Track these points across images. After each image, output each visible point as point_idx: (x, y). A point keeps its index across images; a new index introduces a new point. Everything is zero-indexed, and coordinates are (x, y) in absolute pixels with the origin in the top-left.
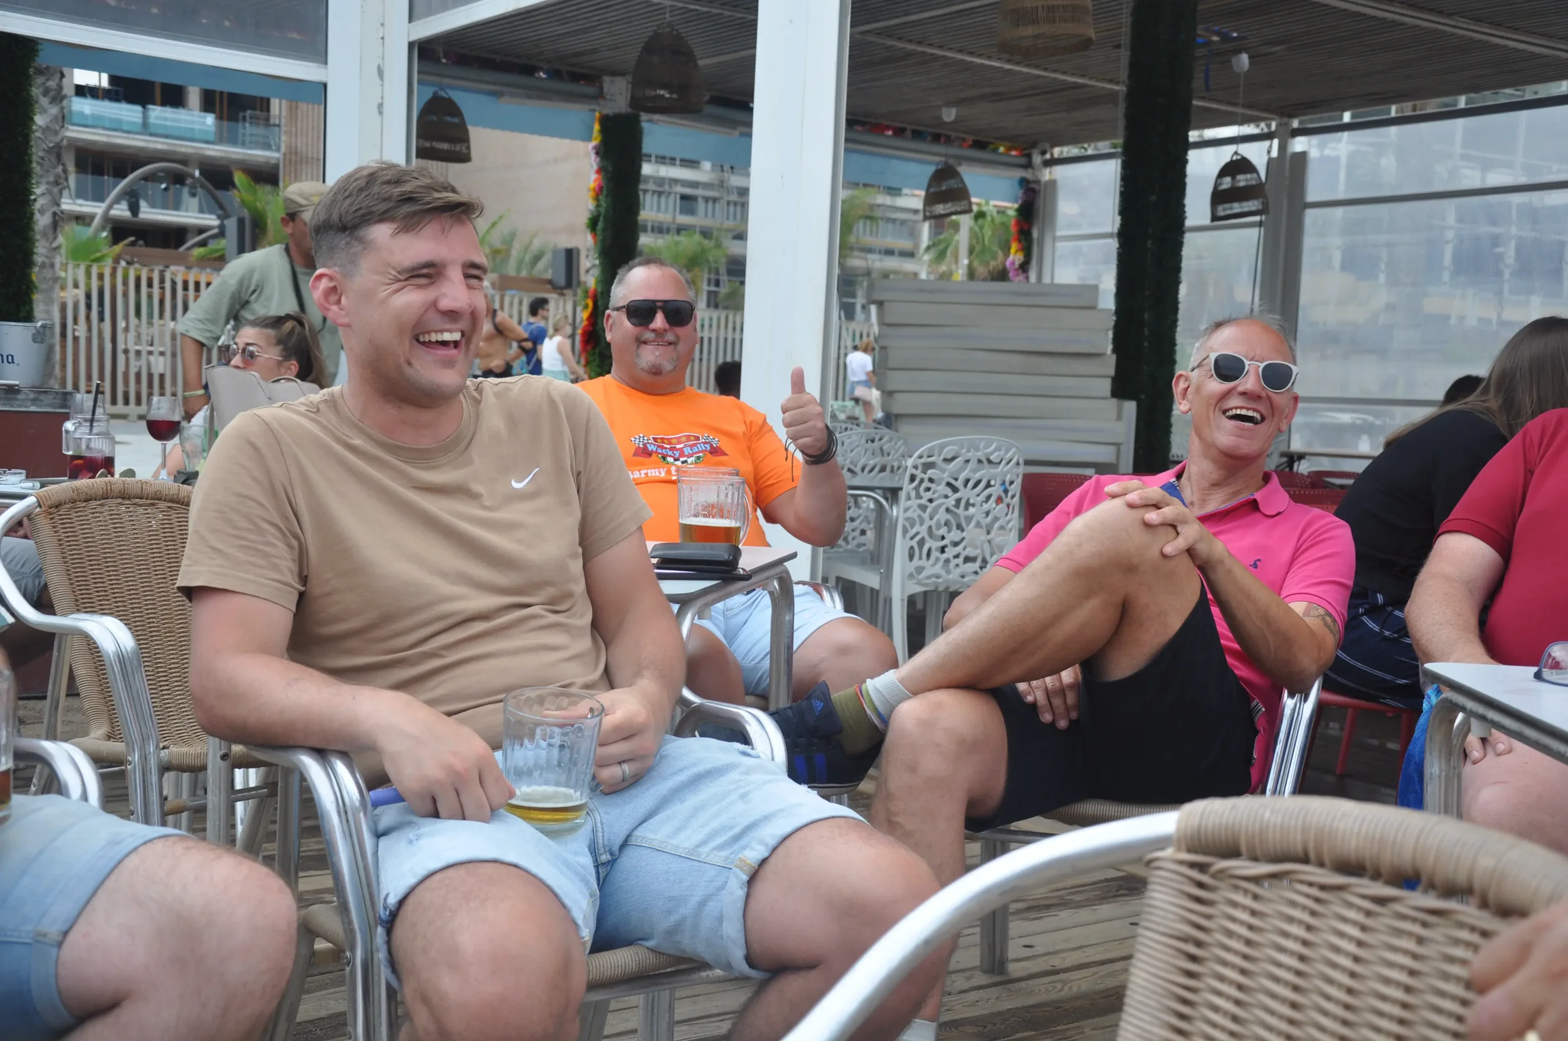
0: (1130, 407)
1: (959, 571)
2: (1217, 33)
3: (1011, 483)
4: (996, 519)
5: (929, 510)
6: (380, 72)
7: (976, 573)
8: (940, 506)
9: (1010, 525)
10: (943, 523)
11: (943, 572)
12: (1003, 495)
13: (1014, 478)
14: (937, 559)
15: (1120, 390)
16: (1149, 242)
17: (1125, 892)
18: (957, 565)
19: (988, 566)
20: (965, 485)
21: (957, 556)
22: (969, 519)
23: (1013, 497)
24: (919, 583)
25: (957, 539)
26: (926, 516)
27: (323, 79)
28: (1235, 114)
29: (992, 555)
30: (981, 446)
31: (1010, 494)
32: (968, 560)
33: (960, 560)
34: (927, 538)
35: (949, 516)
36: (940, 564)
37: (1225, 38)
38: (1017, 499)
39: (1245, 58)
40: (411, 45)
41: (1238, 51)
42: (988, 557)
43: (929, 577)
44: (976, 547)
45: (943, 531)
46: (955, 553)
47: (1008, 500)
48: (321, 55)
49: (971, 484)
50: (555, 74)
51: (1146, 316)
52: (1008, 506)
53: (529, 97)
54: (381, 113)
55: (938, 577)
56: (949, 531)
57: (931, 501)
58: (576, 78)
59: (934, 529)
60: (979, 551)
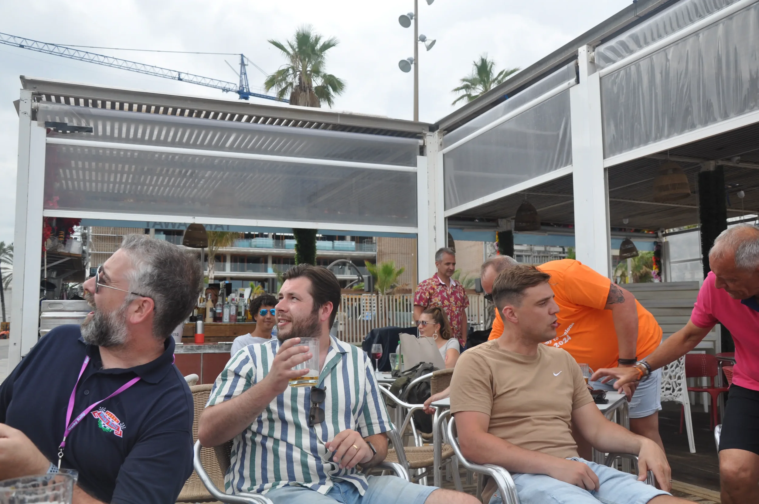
1: (664, 394)
2: (730, 185)
4: (677, 373)
6: (435, 228)
7: (671, 394)
9: (682, 375)
12: (678, 363)
18: (663, 392)
19: (675, 391)
23: (682, 364)
25: (662, 381)
27: (416, 232)
28: (739, 212)
29: (677, 386)
31: (681, 363)
32: (668, 389)
33: (664, 389)
37: (734, 186)
38: (684, 365)
39: (742, 192)
40: (445, 218)
41: (740, 190)
42: (675, 388)
44: (670, 384)
46: (662, 387)
47: (681, 366)
48: (416, 225)
50: (481, 220)
52: (681, 368)
53: (473, 228)
54: (435, 241)
58: (488, 220)
60: (671, 386)
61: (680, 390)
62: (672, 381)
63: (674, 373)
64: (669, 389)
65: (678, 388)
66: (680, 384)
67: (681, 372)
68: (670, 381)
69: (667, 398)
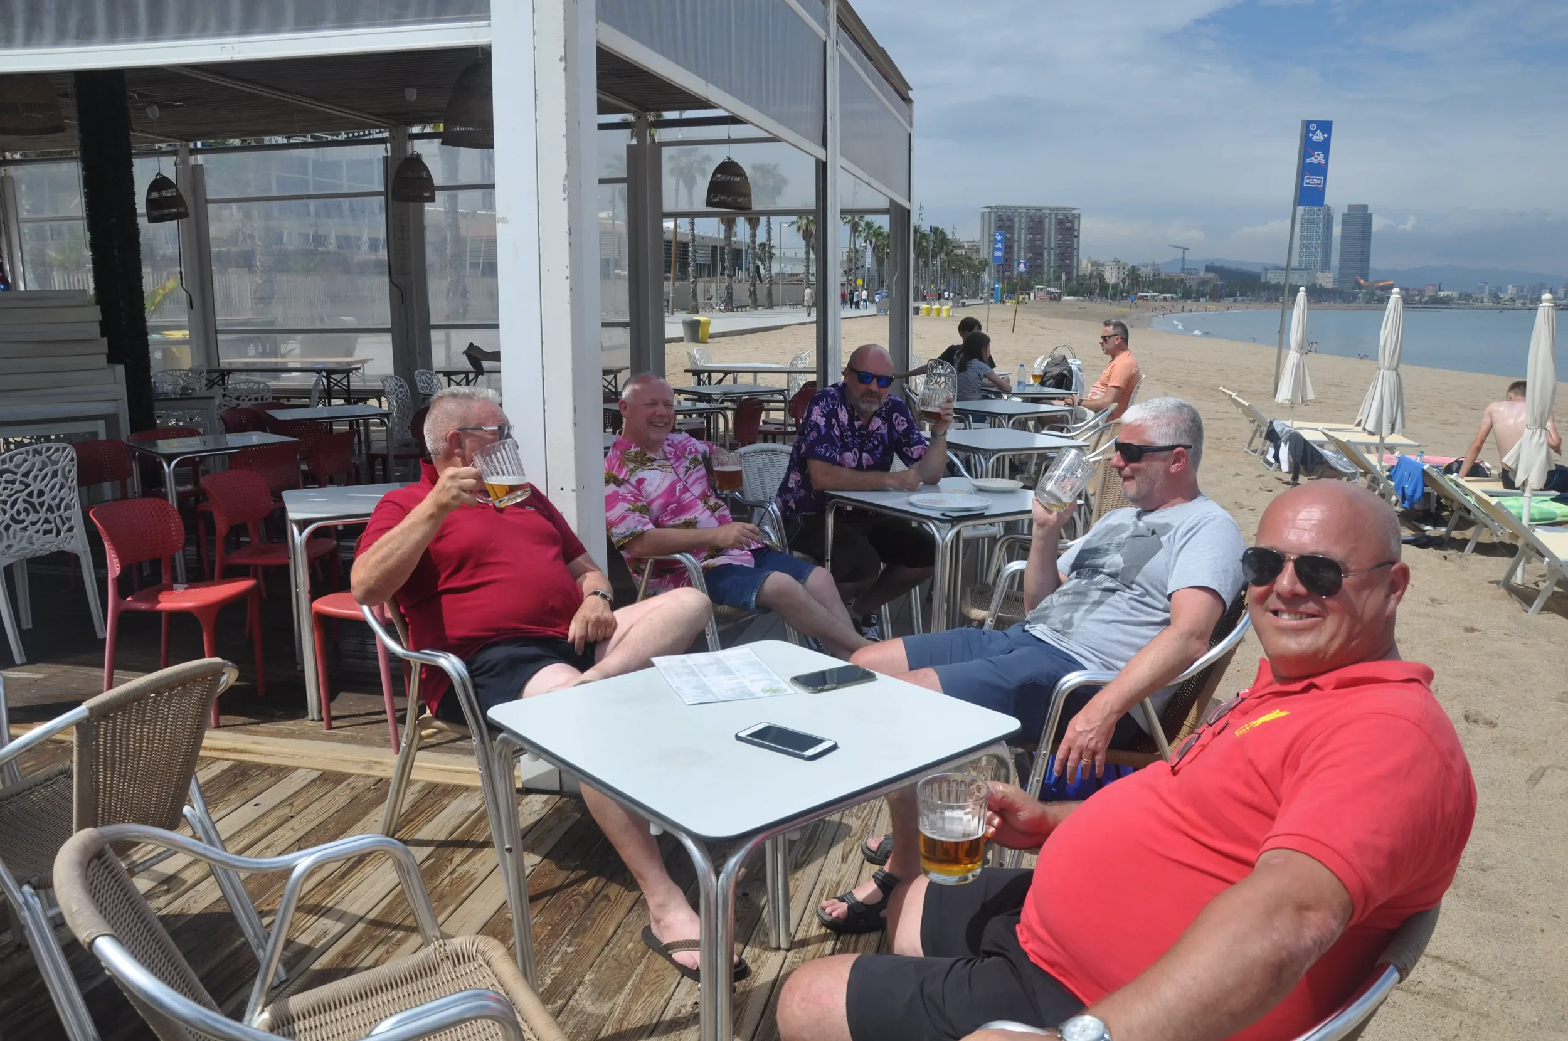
0: (120, 369)
1: (40, 542)
3: (70, 471)
4: (62, 500)
5: (9, 503)
7: (53, 541)
8: (18, 498)
9: (73, 501)
10: (21, 510)
11: (28, 546)
13: (71, 468)
14: (22, 537)
15: (113, 358)
16: (116, 251)
17: (241, 778)
18: (38, 537)
19: (62, 533)
20: (35, 481)
21: (37, 532)
22: (42, 504)
23: (72, 481)
24: (10, 557)
25: (35, 520)
26: (8, 507)
29: (64, 524)
30: (44, 450)
31: (70, 480)
32: (46, 532)
34: (11, 523)
35: (26, 505)
36: (25, 541)
38: (75, 482)
39: (155, 107)
42: (61, 527)
43: (17, 552)
44: (50, 523)
45: (23, 516)
46: (35, 529)
47: (69, 484)
49: (39, 479)
51: (121, 303)
52: (70, 488)
55: (25, 548)
56: (28, 515)
57: (10, 496)
59: (16, 516)
60: (53, 524)
61: (71, 529)
62: (54, 515)
63: (57, 500)
64: (50, 532)
65: (66, 526)
66: (69, 519)
67: (71, 496)
68: (51, 517)
69: (46, 550)
